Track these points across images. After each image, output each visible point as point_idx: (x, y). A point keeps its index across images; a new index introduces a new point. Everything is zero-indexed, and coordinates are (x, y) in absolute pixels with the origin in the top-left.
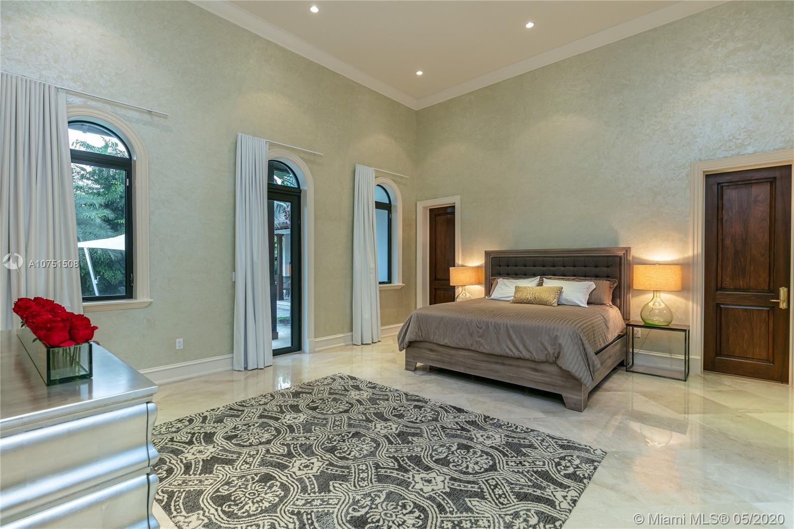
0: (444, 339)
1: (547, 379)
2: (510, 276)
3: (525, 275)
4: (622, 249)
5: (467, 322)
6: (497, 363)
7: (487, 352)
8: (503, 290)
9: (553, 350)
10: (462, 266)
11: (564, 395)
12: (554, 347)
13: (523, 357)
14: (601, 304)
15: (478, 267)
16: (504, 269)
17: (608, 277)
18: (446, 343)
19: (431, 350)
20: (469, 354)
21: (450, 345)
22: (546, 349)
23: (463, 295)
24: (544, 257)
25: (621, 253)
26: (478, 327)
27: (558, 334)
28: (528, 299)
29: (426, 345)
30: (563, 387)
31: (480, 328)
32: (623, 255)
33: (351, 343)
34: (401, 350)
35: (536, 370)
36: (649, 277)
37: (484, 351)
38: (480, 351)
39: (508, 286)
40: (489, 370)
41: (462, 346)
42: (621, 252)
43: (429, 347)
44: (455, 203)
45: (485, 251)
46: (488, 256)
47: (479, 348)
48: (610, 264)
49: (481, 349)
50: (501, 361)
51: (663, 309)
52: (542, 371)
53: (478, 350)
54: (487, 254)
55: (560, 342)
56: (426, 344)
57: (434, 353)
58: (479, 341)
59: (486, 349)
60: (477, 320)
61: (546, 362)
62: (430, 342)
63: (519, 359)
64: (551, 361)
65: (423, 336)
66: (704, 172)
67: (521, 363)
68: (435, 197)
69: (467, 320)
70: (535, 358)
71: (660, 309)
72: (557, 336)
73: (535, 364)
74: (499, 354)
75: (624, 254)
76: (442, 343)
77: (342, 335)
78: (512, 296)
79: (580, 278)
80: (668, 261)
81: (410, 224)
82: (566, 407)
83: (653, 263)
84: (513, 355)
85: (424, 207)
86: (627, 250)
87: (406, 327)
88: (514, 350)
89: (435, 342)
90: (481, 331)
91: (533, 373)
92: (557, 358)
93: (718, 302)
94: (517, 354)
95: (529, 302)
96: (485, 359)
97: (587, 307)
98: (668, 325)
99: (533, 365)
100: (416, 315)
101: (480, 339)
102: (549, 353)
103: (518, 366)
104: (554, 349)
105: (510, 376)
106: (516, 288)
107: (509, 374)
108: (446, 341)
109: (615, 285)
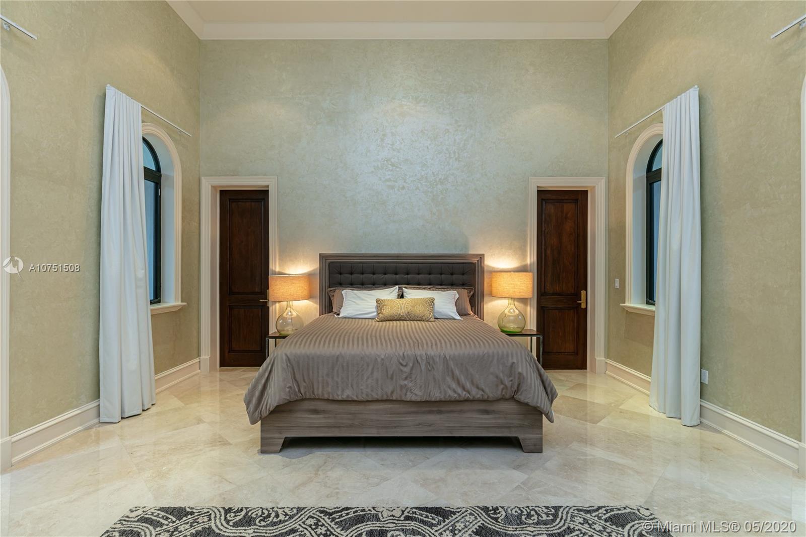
0: (343, 391)
1: (500, 421)
2: (354, 286)
3: (374, 285)
4: (477, 256)
5: (382, 359)
6: (430, 412)
7: (419, 399)
8: (357, 304)
9: (511, 383)
10: (280, 273)
11: (521, 436)
12: (511, 379)
13: (471, 398)
14: (466, 315)
15: (309, 276)
16: (347, 277)
17: (463, 285)
18: (348, 396)
19: (316, 412)
20: (390, 406)
21: (355, 398)
22: (502, 383)
23: (287, 314)
24: (397, 262)
25: (475, 260)
26: (402, 365)
27: (515, 361)
28: (400, 314)
29: (307, 405)
30: (521, 426)
31: (406, 366)
32: (476, 261)
33: (96, 421)
34: (253, 422)
35: (487, 412)
36: (513, 284)
37: (414, 398)
38: (408, 400)
39: (363, 300)
40: (418, 425)
41: (375, 396)
42: (475, 258)
43: (312, 407)
44: (268, 186)
45: (320, 254)
46: (324, 261)
47: (406, 395)
48: (466, 271)
49: (409, 397)
50: (436, 409)
51: (518, 315)
52: (493, 412)
53: (404, 398)
54: (323, 257)
55: (520, 370)
56: (306, 403)
57: (321, 416)
58: (406, 385)
59: (417, 394)
60: (399, 354)
61: (503, 399)
62: (314, 399)
63: (467, 401)
64: (507, 396)
65: (302, 391)
66: (538, 187)
67: (466, 407)
68: (235, 173)
69: (383, 357)
70: (488, 397)
71: (515, 315)
72: (513, 363)
73: (485, 404)
74: (438, 400)
75: (478, 260)
76: (340, 398)
77: (76, 412)
78: (373, 312)
79: (437, 287)
80: (508, 269)
81: (191, 210)
82: (523, 451)
83: (498, 270)
84: (458, 398)
85: (213, 187)
86: (481, 257)
87: (263, 381)
88: (459, 391)
89: (326, 396)
90: (405, 369)
91: (482, 416)
92: (516, 392)
93: (543, 306)
94: (464, 395)
95: (400, 319)
96: (413, 409)
97: (460, 318)
98: (521, 332)
99: (482, 407)
100: (284, 357)
101: (406, 382)
102: (506, 386)
103: (461, 411)
104: (511, 381)
105: (449, 427)
106: (378, 301)
107: (447, 425)
108: (348, 393)
109: (472, 293)
